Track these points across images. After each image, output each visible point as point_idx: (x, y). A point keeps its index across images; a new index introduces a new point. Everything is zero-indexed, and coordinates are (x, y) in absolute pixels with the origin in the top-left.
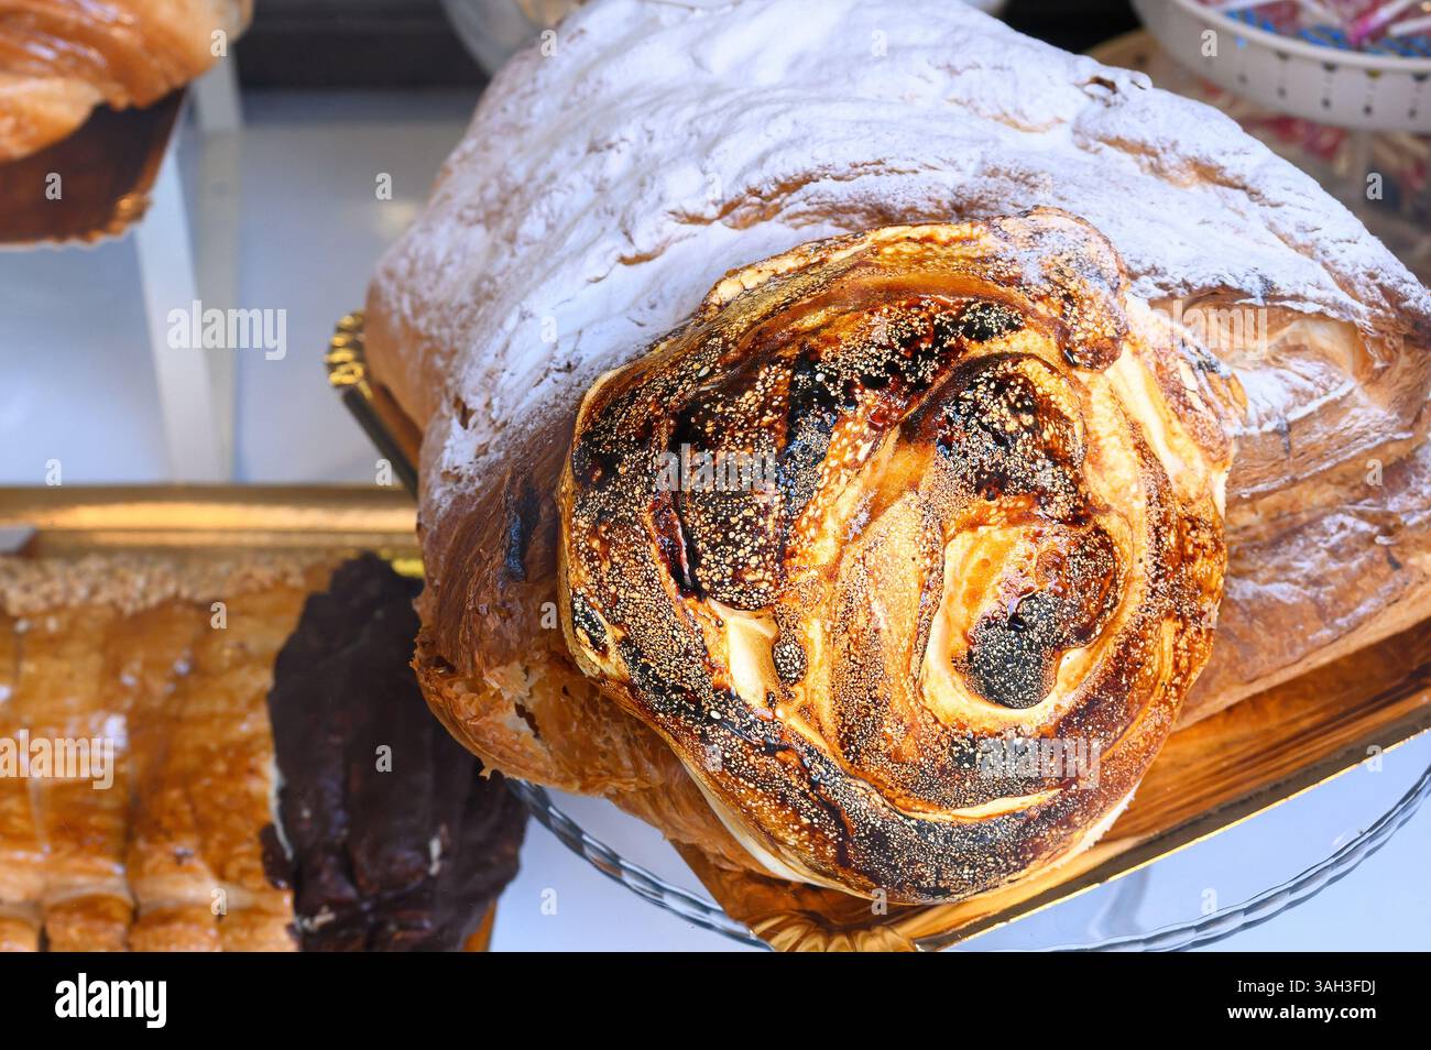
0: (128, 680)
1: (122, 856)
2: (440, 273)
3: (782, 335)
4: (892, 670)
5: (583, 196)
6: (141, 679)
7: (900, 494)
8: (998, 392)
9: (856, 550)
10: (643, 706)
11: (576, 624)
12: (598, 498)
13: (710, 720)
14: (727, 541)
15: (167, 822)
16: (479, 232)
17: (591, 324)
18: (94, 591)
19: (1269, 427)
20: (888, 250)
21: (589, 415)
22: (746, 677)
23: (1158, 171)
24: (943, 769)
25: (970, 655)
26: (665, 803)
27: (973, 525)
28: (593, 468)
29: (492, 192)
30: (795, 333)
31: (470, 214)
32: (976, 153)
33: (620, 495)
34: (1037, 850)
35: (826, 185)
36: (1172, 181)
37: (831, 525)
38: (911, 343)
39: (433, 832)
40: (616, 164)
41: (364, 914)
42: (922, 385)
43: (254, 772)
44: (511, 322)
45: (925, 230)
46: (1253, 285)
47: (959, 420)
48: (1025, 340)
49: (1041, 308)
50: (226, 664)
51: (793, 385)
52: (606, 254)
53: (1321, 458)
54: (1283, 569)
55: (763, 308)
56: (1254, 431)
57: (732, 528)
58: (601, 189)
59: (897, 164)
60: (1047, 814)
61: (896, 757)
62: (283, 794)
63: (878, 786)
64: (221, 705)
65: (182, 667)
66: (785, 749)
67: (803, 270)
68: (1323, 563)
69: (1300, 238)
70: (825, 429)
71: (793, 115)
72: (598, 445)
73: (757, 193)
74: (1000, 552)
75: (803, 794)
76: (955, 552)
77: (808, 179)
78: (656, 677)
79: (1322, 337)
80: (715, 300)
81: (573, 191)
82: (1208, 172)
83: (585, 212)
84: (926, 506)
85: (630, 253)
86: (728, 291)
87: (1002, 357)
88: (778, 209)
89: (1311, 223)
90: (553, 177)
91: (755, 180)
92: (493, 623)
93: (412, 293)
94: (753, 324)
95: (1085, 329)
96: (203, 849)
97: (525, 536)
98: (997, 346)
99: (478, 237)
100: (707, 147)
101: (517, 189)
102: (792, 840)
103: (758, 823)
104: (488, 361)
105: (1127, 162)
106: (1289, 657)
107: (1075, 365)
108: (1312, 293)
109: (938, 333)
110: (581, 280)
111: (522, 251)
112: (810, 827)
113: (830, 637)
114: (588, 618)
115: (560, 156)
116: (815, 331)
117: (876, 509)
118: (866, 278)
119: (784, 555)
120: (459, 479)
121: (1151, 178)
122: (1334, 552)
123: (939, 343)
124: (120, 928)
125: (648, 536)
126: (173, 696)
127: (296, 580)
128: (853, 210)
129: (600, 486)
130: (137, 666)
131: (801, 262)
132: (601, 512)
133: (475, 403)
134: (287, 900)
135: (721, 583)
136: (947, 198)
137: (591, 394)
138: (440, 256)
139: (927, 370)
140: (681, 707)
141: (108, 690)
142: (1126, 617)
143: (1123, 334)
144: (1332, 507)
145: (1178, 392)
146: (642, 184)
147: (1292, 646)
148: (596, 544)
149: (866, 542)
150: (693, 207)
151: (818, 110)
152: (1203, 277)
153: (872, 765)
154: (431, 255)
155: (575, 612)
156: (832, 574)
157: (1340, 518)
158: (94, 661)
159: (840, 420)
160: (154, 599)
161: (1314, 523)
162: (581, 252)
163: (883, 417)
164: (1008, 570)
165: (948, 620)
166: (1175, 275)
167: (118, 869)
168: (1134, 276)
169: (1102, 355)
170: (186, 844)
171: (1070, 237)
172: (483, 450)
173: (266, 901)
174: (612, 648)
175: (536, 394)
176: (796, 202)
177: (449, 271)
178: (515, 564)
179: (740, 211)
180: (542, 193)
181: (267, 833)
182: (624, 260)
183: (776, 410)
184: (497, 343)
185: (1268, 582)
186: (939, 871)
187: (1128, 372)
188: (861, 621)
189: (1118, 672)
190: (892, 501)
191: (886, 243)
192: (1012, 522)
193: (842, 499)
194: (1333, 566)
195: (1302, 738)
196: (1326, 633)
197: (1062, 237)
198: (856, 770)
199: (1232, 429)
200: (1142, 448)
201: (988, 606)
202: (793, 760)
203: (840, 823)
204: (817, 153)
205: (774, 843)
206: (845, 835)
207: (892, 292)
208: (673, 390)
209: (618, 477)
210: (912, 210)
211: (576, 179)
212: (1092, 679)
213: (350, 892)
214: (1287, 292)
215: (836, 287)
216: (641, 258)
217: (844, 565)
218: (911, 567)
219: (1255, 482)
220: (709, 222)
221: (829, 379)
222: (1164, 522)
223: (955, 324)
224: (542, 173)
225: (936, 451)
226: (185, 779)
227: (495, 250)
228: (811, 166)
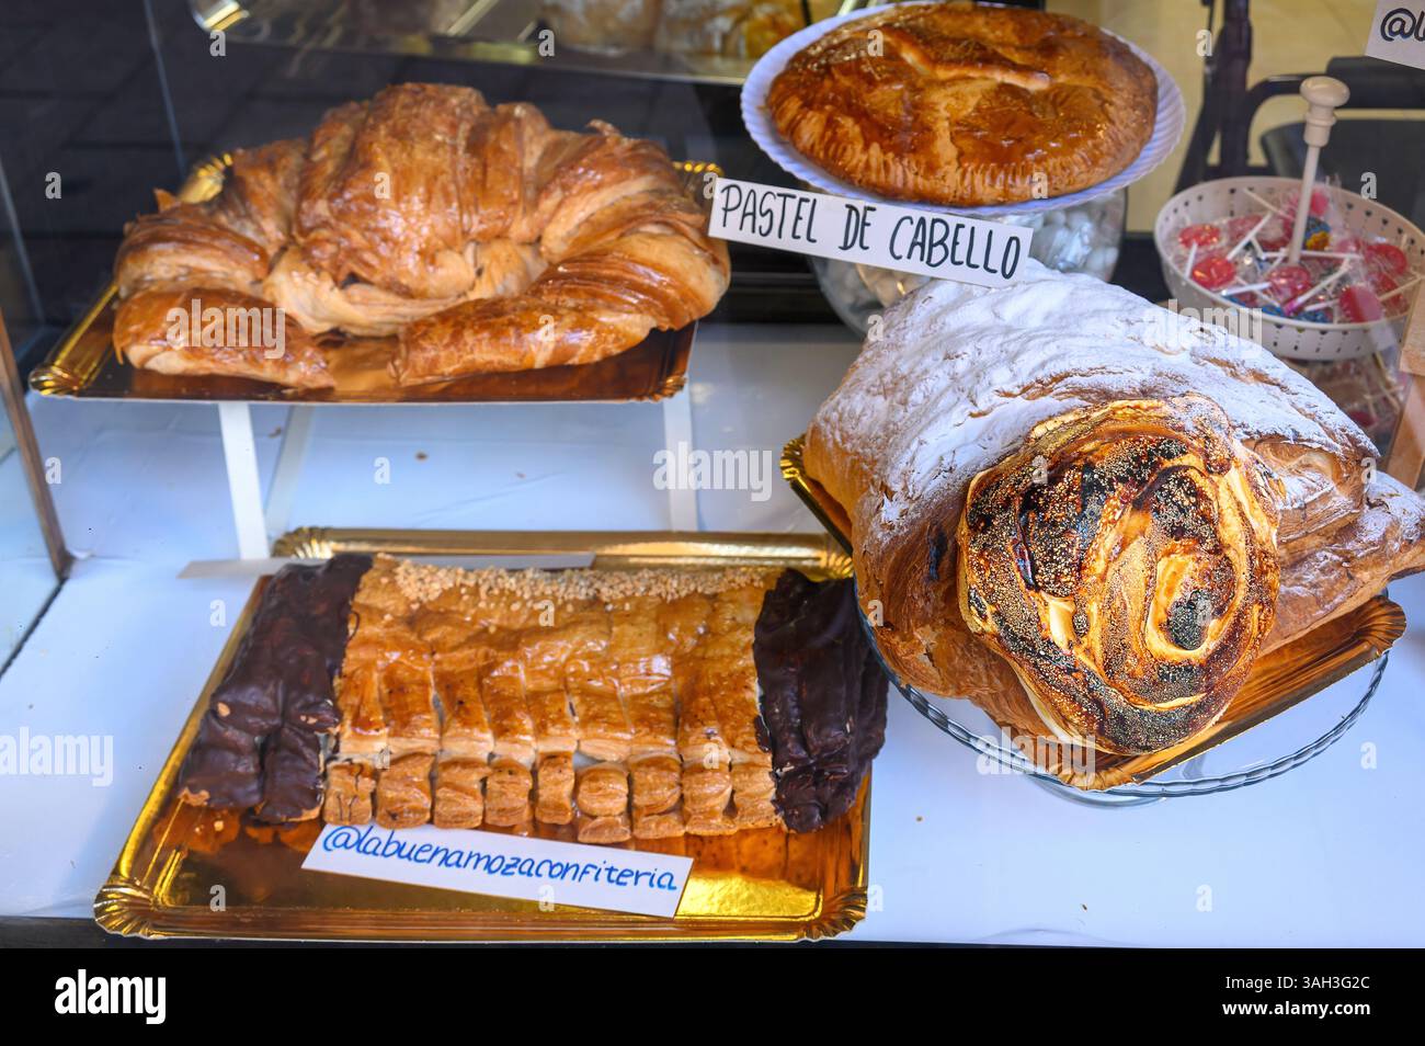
0: (671, 636)
1: (674, 735)
2: (859, 419)
3: (1075, 454)
4: (1132, 630)
5: (944, 382)
6: (678, 636)
7: (1136, 537)
8: (1179, 485)
9: (1115, 566)
10: (1004, 648)
11: (970, 604)
12: (982, 538)
13: (1039, 656)
14: (1052, 561)
15: (701, 715)
16: (880, 399)
17: (960, 447)
18: (648, 589)
19: (1296, 505)
20: (1120, 412)
21: (974, 494)
22: (1058, 633)
23: (1235, 375)
24: (1154, 682)
25: (1168, 622)
26: (1003, 701)
27: (1168, 554)
28: (979, 522)
29: (888, 379)
30: (1080, 453)
31: (874, 389)
32: (1150, 364)
33: (994, 536)
34: (1194, 725)
35: (1076, 378)
36: (1242, 380)
37: (1102, 553)
38: (1137, 459)
39: (847, 721)
40: (961, 366)
41: (810, 766)
42: (1144, 481)
43: (747, 687)
44: (914, 446)
45: (1136, 402)
46: (1289, 433)
47: (1162, 499)
48: (1190, 459)
49: (1195, 443)
50: (726, 628)
51: (1083, 480)
52: (963, 412)
53: (1319, 522)
54: (1298, 579)
55: (1062, 440)
56: (1289, 507)
57: (1055, 553)
58: (954, 378)
59: (1112, 369)
60: (1200, 707)
61: (1132, 675)
62: (762, 699)
63: (1121, 691)
64: (727, 651)
65: (701, 630)
66: (1076, 671)
67: (1078, 422)
68: (1318, 576)
69: (1308, 411)
70: (1100, 503)
71: (1057, 343)
72: (981, 510)
73: (1041, 382)
74: (1181, 568)
75: (1085, 696)
76: (1160, 567)
77: (1067, 375)
78: (1012, 632)
79: (1318, 460)
80: (1033, 436)
81: (938, 380)
82: (1260, 377)
83: (946, 390)
84: (1149, 543)
85: (975, 411)
86: (1039, 431)
87: (1179, 468)
88: (1051, 391)
89: (1312, 404)
90: (926, 372)
91: (1040, 375)
92: (921, 604)
93: (841, 430)
94: (1058, 449)
95: (1217, 454)
96: (722, 731)
97: (939, 557)
98: (1177, 462)
99: (880, 403)
100: (1013, 358)
101: (904, 377)
102: (1076, 721)
103: (1059, 711)
104: (902, 466)
105: (1219, 371)
106: (1304, 625)
107: (1211, 472)
108: (1316, 438)
109: (1150, 455)
110: (951, 425)
111: (911, 409)
112: (1087, 714)
113: (1101, 612)
114: (977, 601)
115: (928, 361)
116: (1091, 453)
117: (1124, 544)
118: (1110, 426)
119: (1080, 568)
120: (892, 528)
121: (1231, 379)
122: (1322, 570)
123: (1150, 460)
124: (676, 775)
125: (1010, 558)
126: (698, 646)
127: (759, 583)
128: (1091, 392)
129: (984, 531)
130: (676, 629)
131: (1077, 417)
132: (985, 545)
133: (897, 487)
134: (769, 758)
135: (1048, 583)
136: (1137, 386)
137: (974, 483)
138: (858, 411)
139: (1146, 473)
140: (1024, 648)
141: (662, 643)
142: (1238, 603)
143: (1232, 457)
144: (1320, 547)
145: (1256, 487)
146: (978, 376)
147: (1306, 618)
148: (982, 562)
149: (1120, 562)
150: (1007, 388)
151: (1069, 340)
152: (1266, 429)
153: (1121, 679)
154: (852, 411)
155: (970, 598)
156: (1103, 578)
157: (1324, 553)
158: (652, 627)
159: (1108, 498)
160: (683, 593)
161: (1312, 555)
162: (949, 409)
163: (1127, 497)
164: (1186, 577)
165: (1156, 603)
166: (1253, 428)
167: (672, 743)
168: (1234, 428)
169: (1223, 468)
170: (713, 728)
171: (1205, 407)
172: (904, 513)
173: (758, 759)
174: (990, 616)
175: (934, 483)
176: (1061, 387)
177: (864, 418)
178: (933, 571)
179: (1032, 391)
180: (919, 379)
181: (757, 721)
182: (972, 415)
183: (1075, 493)
184: (907, 457)
185: (1291, 586)
186: (1148, 737)
187: (1234, 477)
188: (1117, 603)
189: (1235, 631)
190: (1132, 540)
191: (1118, 409)
192: (1186, 553)
193: (1109, 539)
194: (1323, 578)
195: (1302, 669)
196: (1321, 612)
197: (1201, 406)
198: (1112, 683)
199: (1279, 507)
200: (1242, 514)
201: (1177, 596)
202: (1080, 677)
203: (1102, 711)
204: (1073, 362)
205: (1065, 722)
206: (1104, 718)
207: (1126, 433)
208: (1020, 482)
209: (993, 526)
210: (1121, 392)
211: (940, 373)
212: (1223, 634)
213: (803, 754)
214: (1305, 437)
215: (1097, 430)
216: (984, 414)
217: (1110, 573)
218: (1142, 575)
219: (1288, 533)
220: (1015, 396)
221: (1101, 477)
222: (1253, 553)
223: (1157, 450)
224: (918, 370)
225: (1152, 515)
226: (710, 692)
227: (892, 408)
228: (1069, 369)
